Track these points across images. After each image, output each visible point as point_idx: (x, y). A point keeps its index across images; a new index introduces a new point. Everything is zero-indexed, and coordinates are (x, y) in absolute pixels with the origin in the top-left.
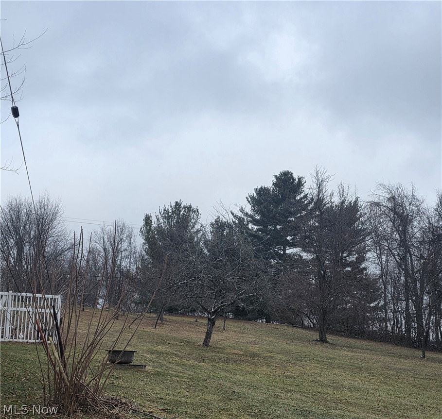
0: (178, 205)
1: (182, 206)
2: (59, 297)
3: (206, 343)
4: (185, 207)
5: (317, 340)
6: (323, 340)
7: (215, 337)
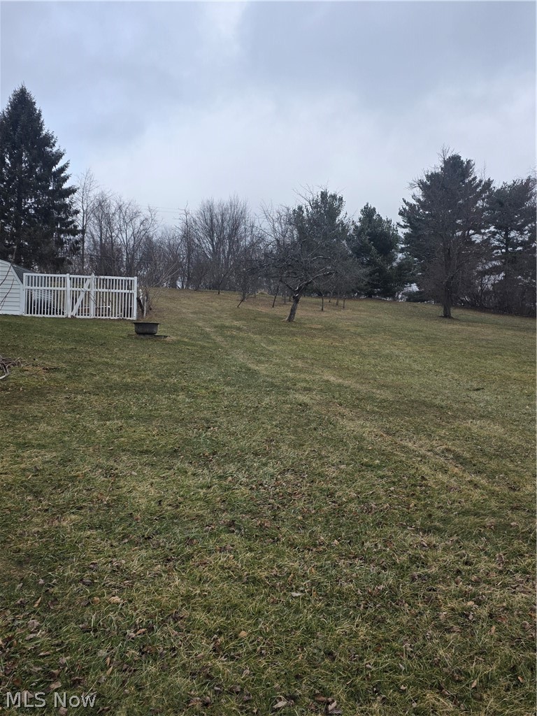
0: (324, 195)
1: (328, 195)
2: (135, 279)
3: (290, 319)
4: (331, 196)
5: (441, 316)
6: (447, 315)
7: (299, 313)
